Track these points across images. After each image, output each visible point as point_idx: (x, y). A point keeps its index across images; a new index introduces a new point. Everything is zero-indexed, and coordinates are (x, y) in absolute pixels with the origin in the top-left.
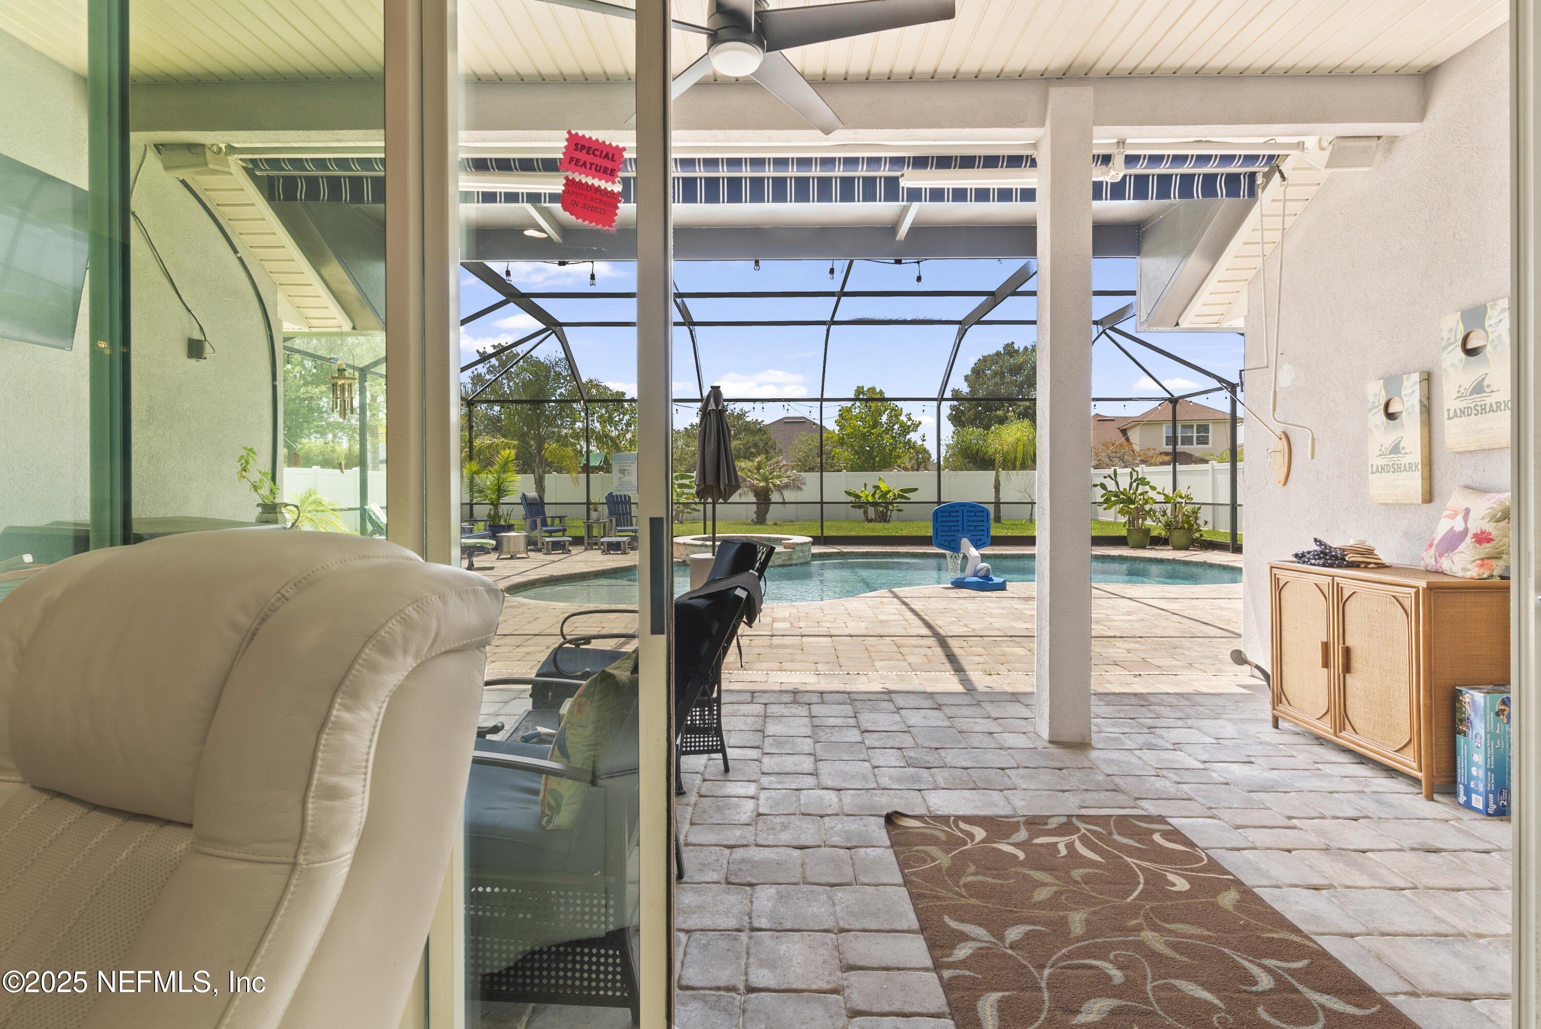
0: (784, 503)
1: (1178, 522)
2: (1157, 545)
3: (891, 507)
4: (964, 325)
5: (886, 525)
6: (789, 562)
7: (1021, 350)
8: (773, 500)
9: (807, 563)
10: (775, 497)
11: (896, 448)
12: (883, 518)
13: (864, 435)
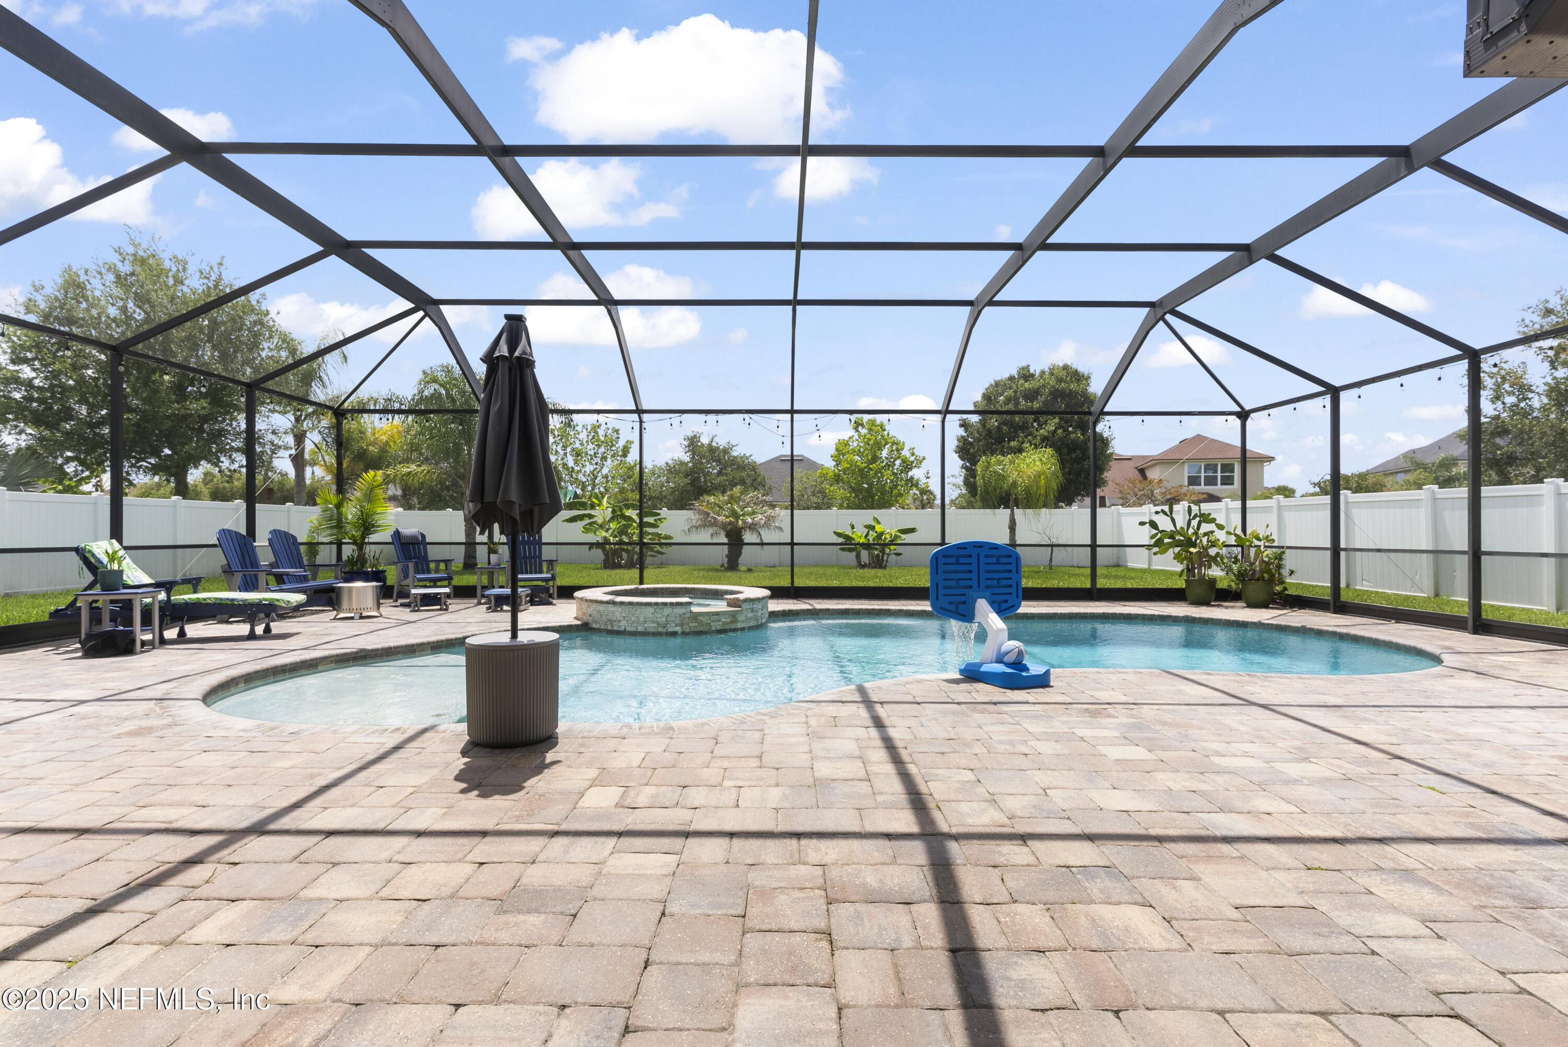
0: (762, 544)
1: (1254, 571)
2: (1226, 600)
3: (887, 551)
4: (976, 306)
5: (880, 572)
6: (733, 626)
7: (1037, 374)
8: (746, 541)
9: (760, 627)
10: (748, 537)
11: (897, 485)
12: (878, 563)
13: (861, 470)
